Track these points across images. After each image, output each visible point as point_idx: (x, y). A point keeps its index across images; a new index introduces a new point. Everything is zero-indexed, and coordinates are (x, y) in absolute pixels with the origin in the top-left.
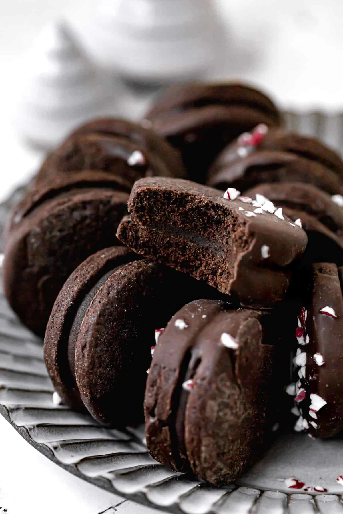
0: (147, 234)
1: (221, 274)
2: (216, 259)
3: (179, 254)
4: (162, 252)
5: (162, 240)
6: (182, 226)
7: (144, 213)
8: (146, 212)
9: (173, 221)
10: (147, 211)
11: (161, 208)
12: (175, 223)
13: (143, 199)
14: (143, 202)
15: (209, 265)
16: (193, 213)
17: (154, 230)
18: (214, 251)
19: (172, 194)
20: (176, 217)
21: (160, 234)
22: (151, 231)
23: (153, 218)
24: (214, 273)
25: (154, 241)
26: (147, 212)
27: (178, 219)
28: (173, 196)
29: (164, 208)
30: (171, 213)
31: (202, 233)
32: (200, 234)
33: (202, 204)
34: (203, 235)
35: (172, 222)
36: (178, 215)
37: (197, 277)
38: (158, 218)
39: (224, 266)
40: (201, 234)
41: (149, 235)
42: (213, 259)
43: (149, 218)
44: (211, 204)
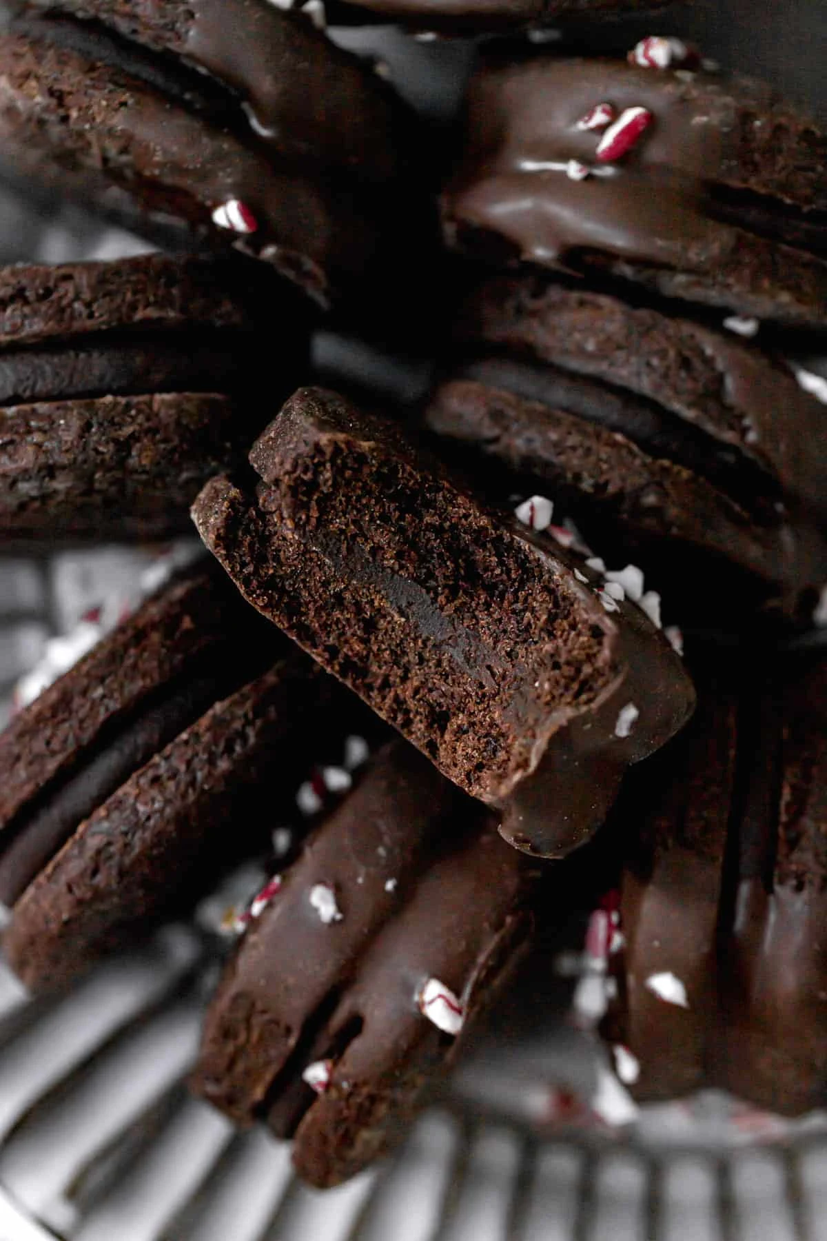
0: (293, 555)
1: (460, 731)
2: (459, 683)
3: (354, 635)
4: (312, 613)
5: (325, 584)
6: (393, 564)
7: (310, 499)
8: (315, 497)
9: (374, 543)
10: (319, 497)
11: (359, 499)
12: (376, 550)
13: (323, 464)
14: (321, 473)
15: (430, 690)
16: (435, 540)
17: (314, 551)
18: (460, 659)
19: (401, 471)
20: (387, 535)
21: (326, 568)
22: (307, 551)
23: (327, 520)
24: (438, 719)
25: (304, 581)
26: (316, 501)
27: (389, 544)
28: (402, 478)
29: (364, 501)
30: (378, 522)
31: (441, 599)
32: (434, 600)
33: (471, 523)
34: (442, 609)
35: (372, 545)
36: (395, 534)
37: (380, 709)
38: (338, 523)
39: (480, 711)
40: (436, 601)
41: (295, 559)
42: (450, 681)
43: (317, 518)
44: (496, 533)
